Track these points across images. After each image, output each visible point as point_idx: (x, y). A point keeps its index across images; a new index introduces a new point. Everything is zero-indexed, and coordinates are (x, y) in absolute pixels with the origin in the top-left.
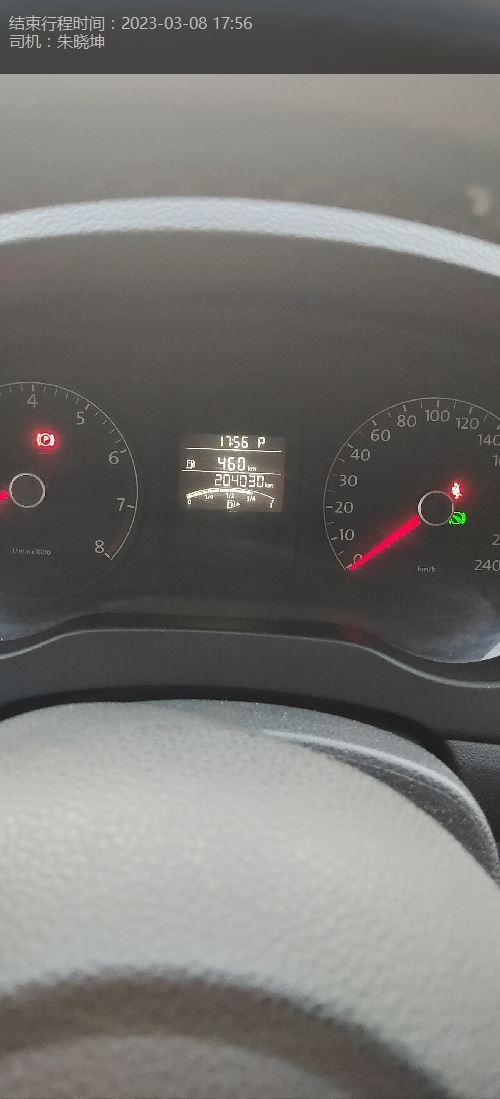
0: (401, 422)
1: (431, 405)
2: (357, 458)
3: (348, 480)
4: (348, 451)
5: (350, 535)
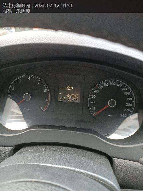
0: (105, 84)
1: (111, 81)
2: (95, 92)
3: (94, 97)
4: (94, 90)
5: (94, 108)
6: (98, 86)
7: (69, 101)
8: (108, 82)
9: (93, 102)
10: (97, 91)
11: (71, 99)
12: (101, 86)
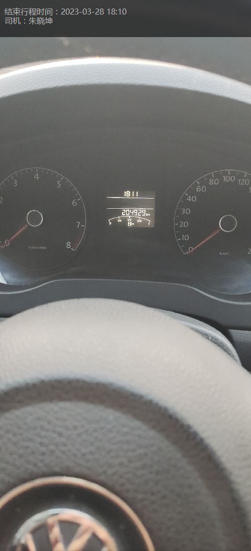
0: (211, 182)
1: (225, 173)
2: (190, 200)
3: (186, 211)
4: (186, 197)
5: (187, 237)
6: (196, 185)
7: (130, 224)
8: (218, 176)
9: (184, 224)
10: (194, 199)
11: (134, 220)
12: (201, 185)
